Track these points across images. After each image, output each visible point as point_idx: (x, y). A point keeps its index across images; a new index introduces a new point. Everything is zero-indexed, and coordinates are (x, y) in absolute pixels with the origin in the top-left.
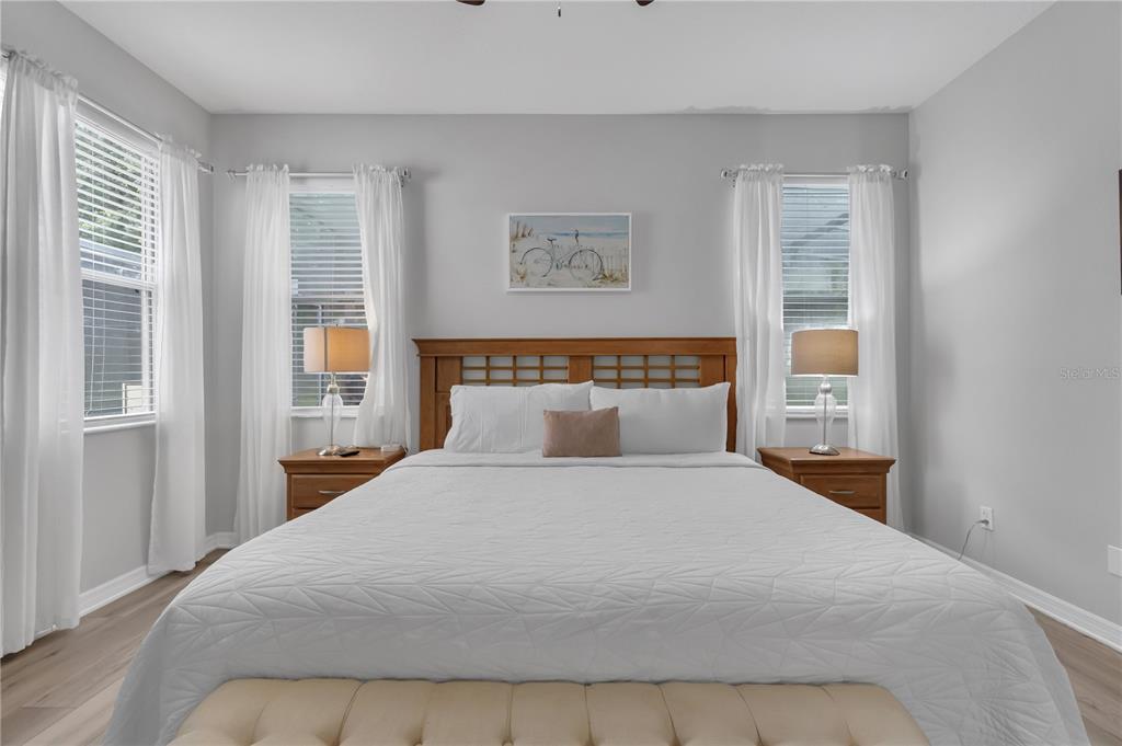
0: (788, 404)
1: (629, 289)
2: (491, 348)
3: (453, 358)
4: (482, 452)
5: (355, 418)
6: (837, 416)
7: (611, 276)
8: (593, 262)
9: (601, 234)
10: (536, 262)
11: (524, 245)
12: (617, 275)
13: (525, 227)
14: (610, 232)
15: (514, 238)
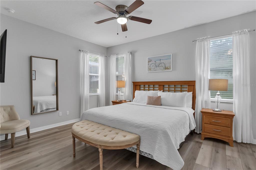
0: (211, 98)
1: (171, 70)
2: (145, 83)
3: (138, 85)
4: (139, 103)
5: (123, 95)
6: (221, 101)
7: (167, 68)
8: (163, 65)
9: (165, 59)
10: (152, 66)
11: (151, 63)
12: (168, 67)
13: (150, 60)
14: (167, 58)
15: (149, 62)
